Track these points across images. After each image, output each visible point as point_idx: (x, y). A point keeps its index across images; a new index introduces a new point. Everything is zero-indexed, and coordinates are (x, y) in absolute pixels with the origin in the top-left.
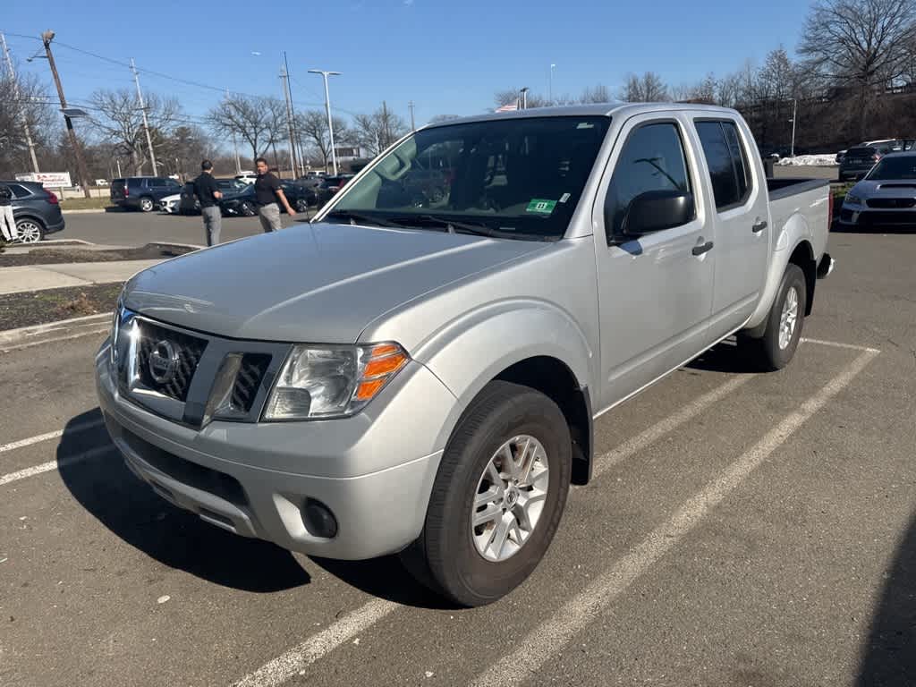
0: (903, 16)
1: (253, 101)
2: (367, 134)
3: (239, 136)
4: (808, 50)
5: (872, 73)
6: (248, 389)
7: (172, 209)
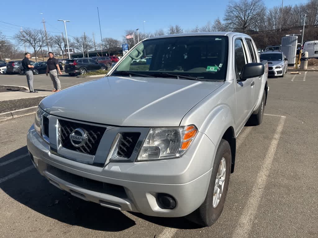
0: (254, 10)
1: (33, 31)
2: (79, 44)
3: (28, 44)
4: (227, 19)
5: (245, 28)
6: (126, 148)
7: (3, 72)
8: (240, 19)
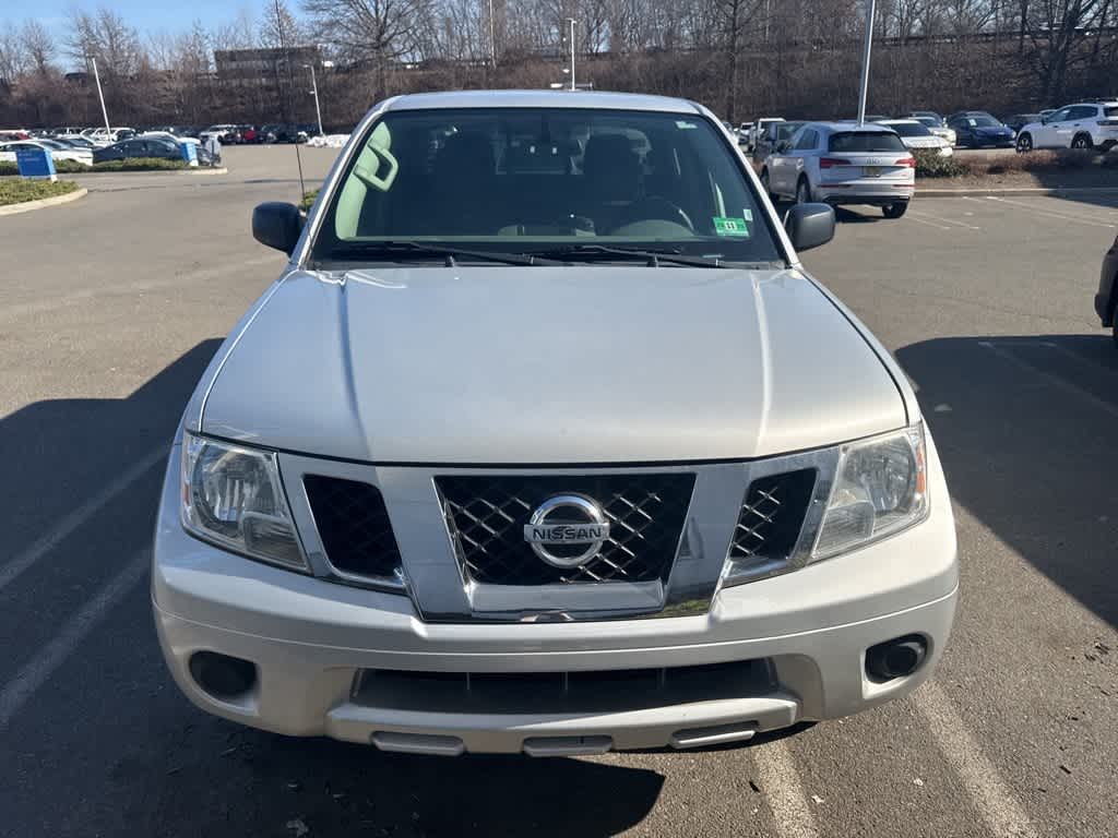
4: (314, 8)
8: (361, 10)
